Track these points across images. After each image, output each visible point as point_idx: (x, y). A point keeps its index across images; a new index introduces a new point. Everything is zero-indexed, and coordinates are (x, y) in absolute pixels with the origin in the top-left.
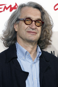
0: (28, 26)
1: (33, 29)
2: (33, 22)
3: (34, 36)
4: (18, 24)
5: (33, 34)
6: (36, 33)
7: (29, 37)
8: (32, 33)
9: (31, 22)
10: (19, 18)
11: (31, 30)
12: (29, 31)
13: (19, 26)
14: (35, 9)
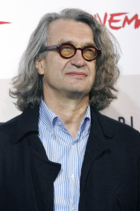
0: (68, 60)
1: (78, 67)
2: (78, 51)
3: (82, 81)
4: (45, 58)
5: (79, 77)
6: (86, 76)
7: (71, 83)
8: (76, 76)
9: (74, 51)
10: (46, 45)
11: (75, 69)
12: (70, 71)
13: (46, 62)
14: (80, 24)
